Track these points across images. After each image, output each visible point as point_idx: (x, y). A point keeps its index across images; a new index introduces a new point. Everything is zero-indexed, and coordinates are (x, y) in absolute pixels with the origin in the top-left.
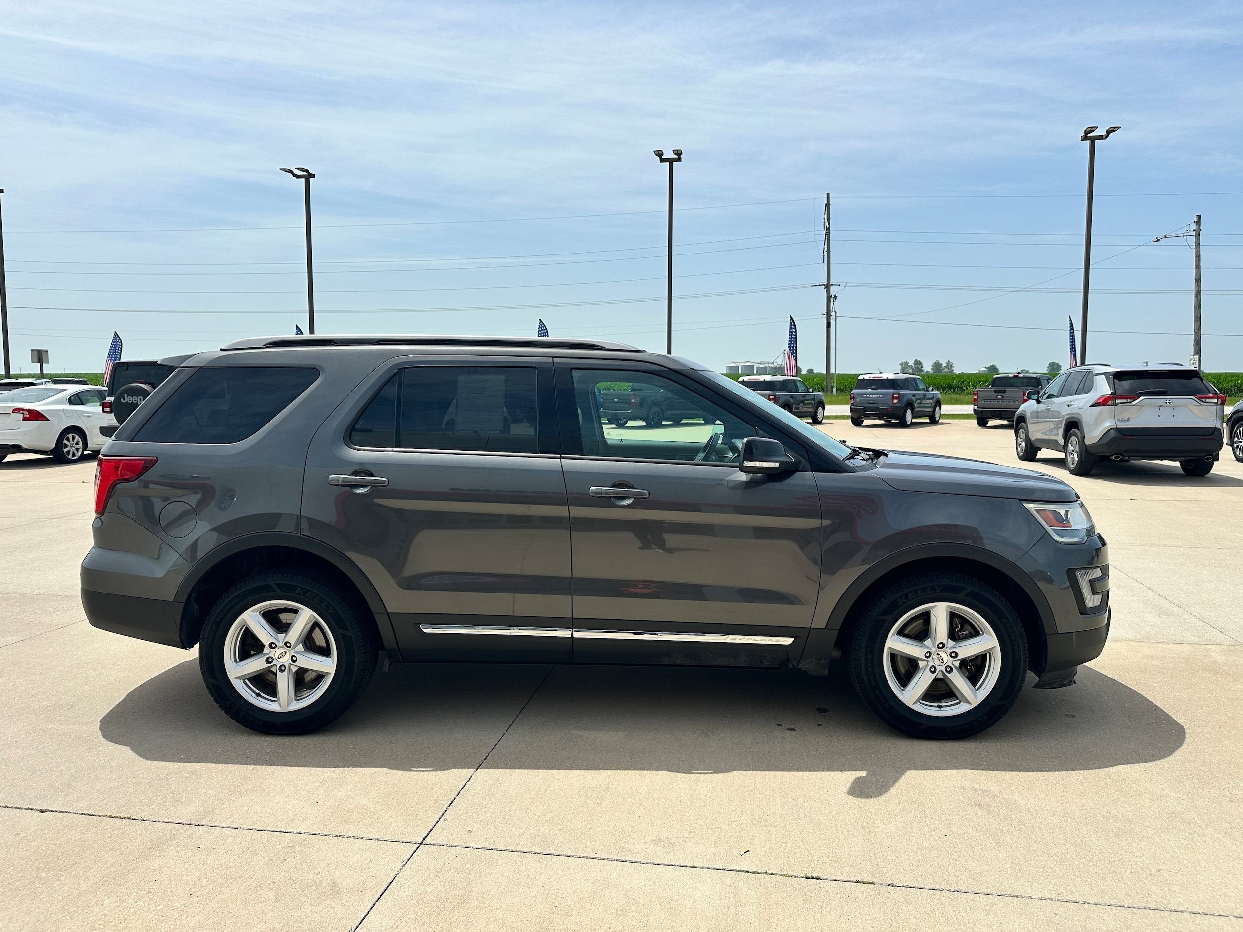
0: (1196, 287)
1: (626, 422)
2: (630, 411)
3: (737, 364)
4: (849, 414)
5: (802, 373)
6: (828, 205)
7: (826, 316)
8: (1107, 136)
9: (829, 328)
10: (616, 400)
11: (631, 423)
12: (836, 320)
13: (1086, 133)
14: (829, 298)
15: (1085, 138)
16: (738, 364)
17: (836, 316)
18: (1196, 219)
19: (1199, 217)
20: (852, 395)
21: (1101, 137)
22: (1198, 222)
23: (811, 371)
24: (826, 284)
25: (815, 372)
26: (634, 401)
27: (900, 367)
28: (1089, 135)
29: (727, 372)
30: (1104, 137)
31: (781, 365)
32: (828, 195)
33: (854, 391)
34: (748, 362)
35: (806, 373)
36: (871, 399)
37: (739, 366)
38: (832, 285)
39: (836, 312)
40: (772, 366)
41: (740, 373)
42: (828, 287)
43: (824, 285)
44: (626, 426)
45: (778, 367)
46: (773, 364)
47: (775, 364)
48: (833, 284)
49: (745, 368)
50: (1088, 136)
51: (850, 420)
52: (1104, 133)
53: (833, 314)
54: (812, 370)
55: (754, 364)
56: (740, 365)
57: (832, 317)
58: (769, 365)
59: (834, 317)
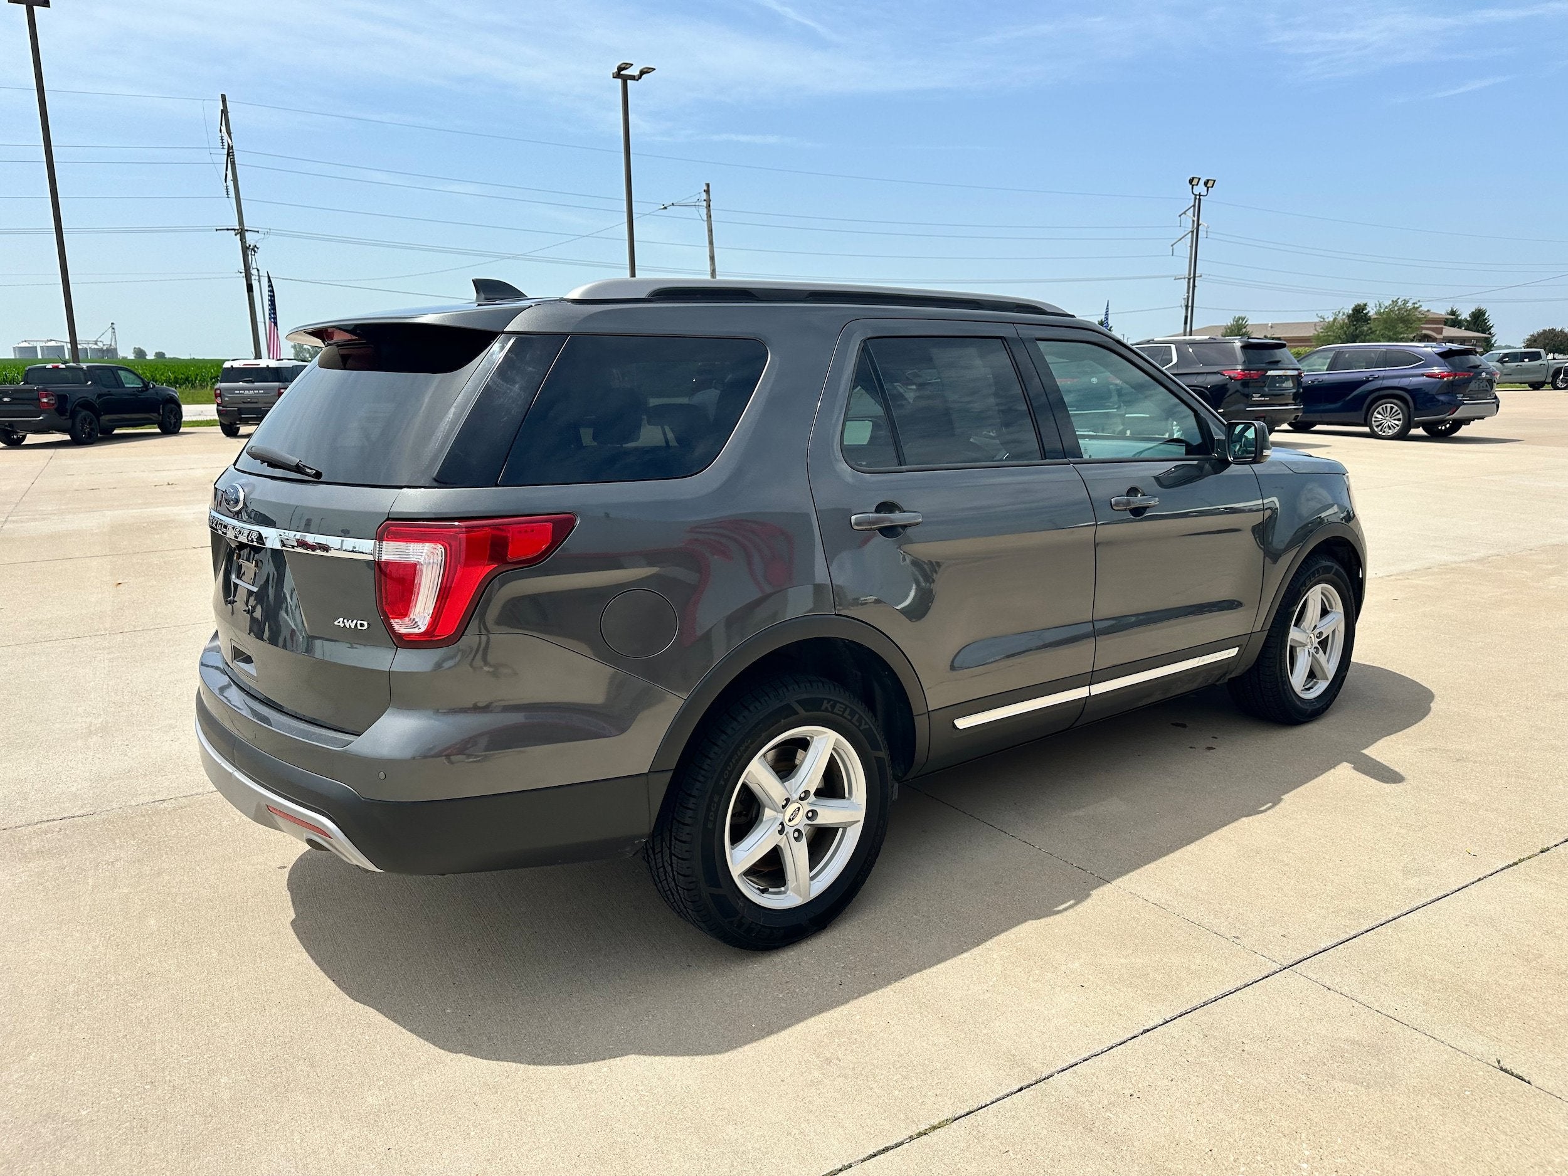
0: (711, 265)
1: (24, 437)
2: (41, 418)
3: (31, 343)
4: (217, 417)
5: (148, 358)
6: (224, 112)
7: (244, 274)
8: (640, 77)
9: (251, 293)
10: (6, 399)
11: (31, 439)
12: (259, 282)
13: (620, 69)
14: (245, 249)
15: (618, 75)
16: (35, 344)
17: (259, 276)
18: (705, 188)
19: (708, 185)
20: (218, 392)
21: (633, 78)
22: (707, 192)
23: (160, 355)
24: (238, 228)
25: (167, 356)
26: (45, 400)
27: (293, 351)
28: (622, 73)
29: (15, 355)
30: (637, 78)
31: (111, 345)
32: (223, 96)
33: (219, 385)
34: (51, 340)
35: (153, 358)
36: (248, 397)
37: (36, 347)
38: (247, 230)
39: (258, 270)
40: (96, 347)
41: (40, 357)
42: (242, 232)
43: (235, 230)
44: (24, 443)
45: (105, 348)
46: (96, 344)
47: (100, 345)
48: (249, 229)
49: (47, 350)
50: (620, 74)
51: (220, 427)
52: (637, 73)
53: (254, 272)
54: (164, 354)
55: (63, 344)
56: (38, 345)
57: (253, 277)
58: (90, 345)
59: (257, 278)
